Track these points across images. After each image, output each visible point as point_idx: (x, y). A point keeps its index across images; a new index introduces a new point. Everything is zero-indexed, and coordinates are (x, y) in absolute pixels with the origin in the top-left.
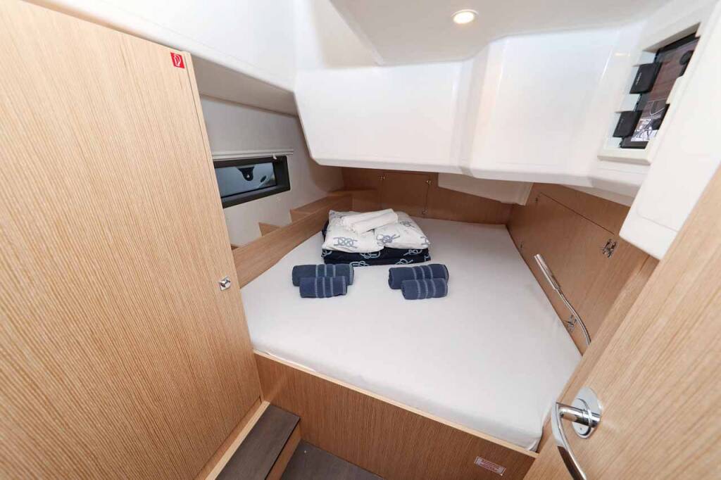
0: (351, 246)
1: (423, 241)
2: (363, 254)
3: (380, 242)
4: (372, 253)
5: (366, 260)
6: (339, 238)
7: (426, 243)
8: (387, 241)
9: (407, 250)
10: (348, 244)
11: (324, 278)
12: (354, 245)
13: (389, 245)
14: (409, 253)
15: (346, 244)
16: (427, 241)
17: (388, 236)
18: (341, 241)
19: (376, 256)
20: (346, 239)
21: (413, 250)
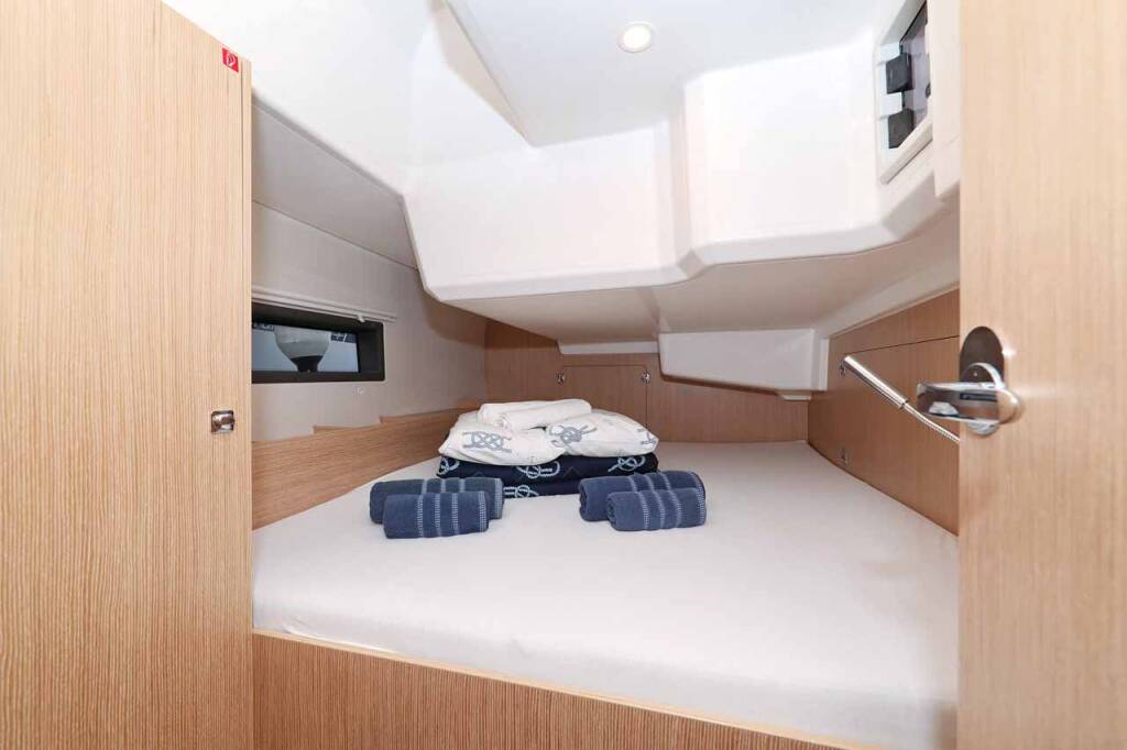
0: (499, 447)
1: (644, 435)
2: (524, 467)
3: (558, 438)
4: (544, 466)
5: (531, 483)
6: (473, 434)
7: (650, 441)
8: (571, 440)
9: (614, 460)
10: (493, 445)
11: (438, 496)
12: (504, 447)
13: (578, 448)
14: (620, 464)
15: (487, 445)
16: (652, 436)
17: (574, 429)
18: (477, 439)
19: (550, 473)
20: (487, 435)
21: (625, 458)
